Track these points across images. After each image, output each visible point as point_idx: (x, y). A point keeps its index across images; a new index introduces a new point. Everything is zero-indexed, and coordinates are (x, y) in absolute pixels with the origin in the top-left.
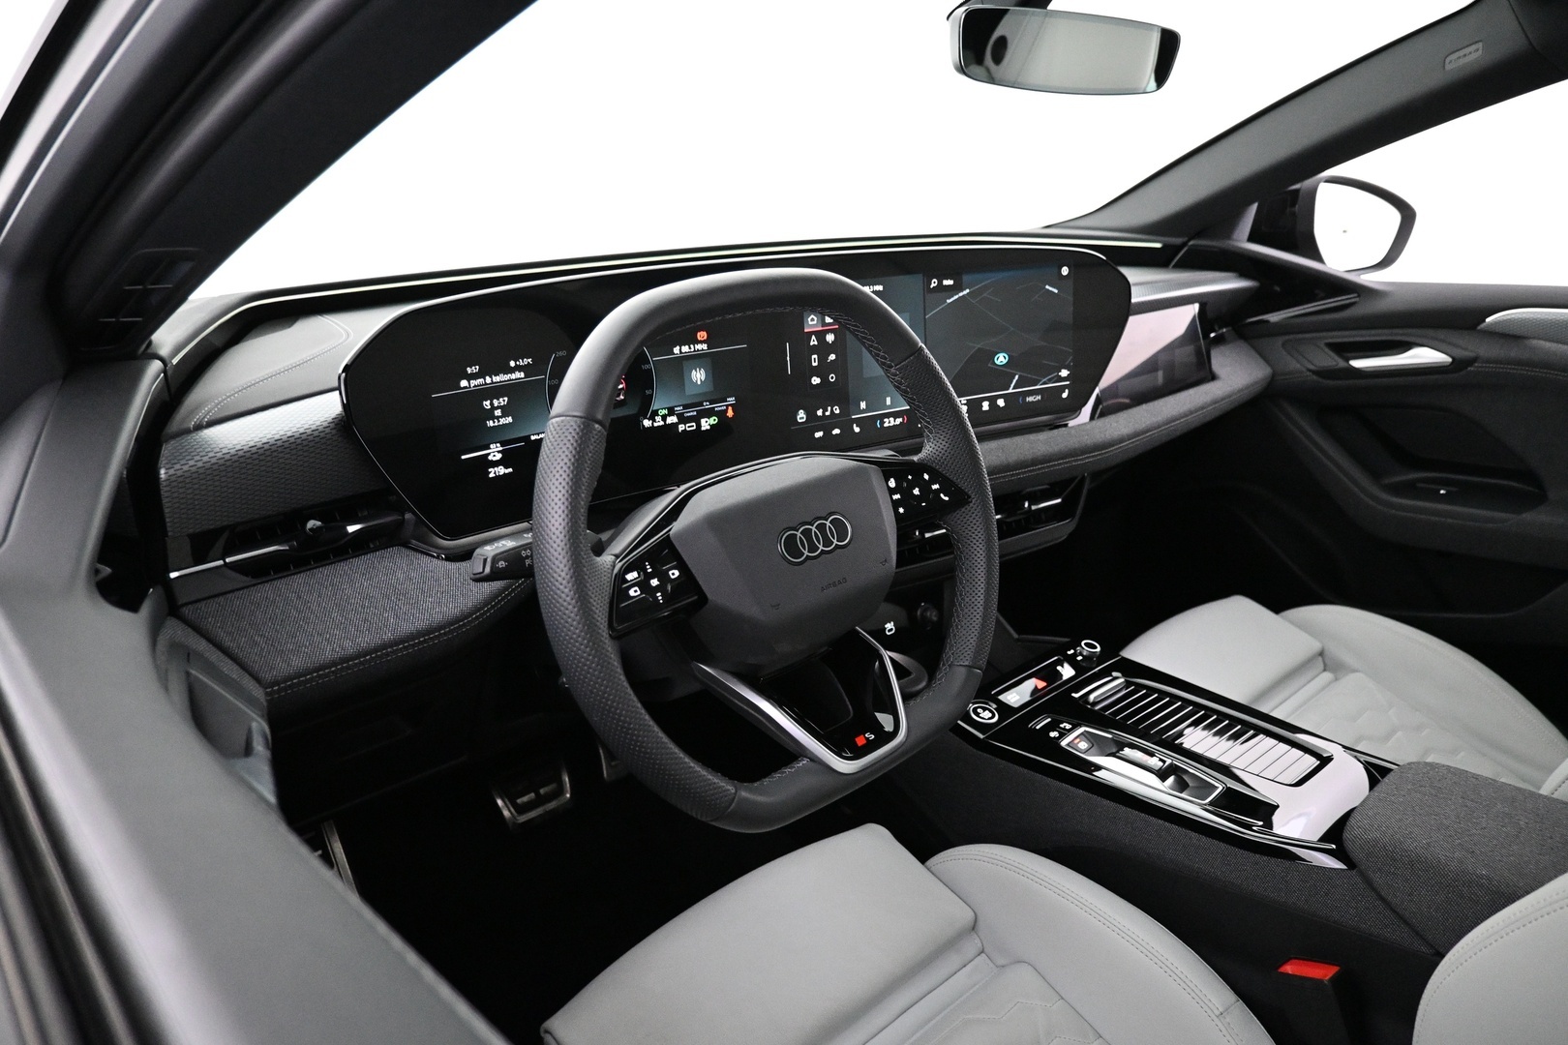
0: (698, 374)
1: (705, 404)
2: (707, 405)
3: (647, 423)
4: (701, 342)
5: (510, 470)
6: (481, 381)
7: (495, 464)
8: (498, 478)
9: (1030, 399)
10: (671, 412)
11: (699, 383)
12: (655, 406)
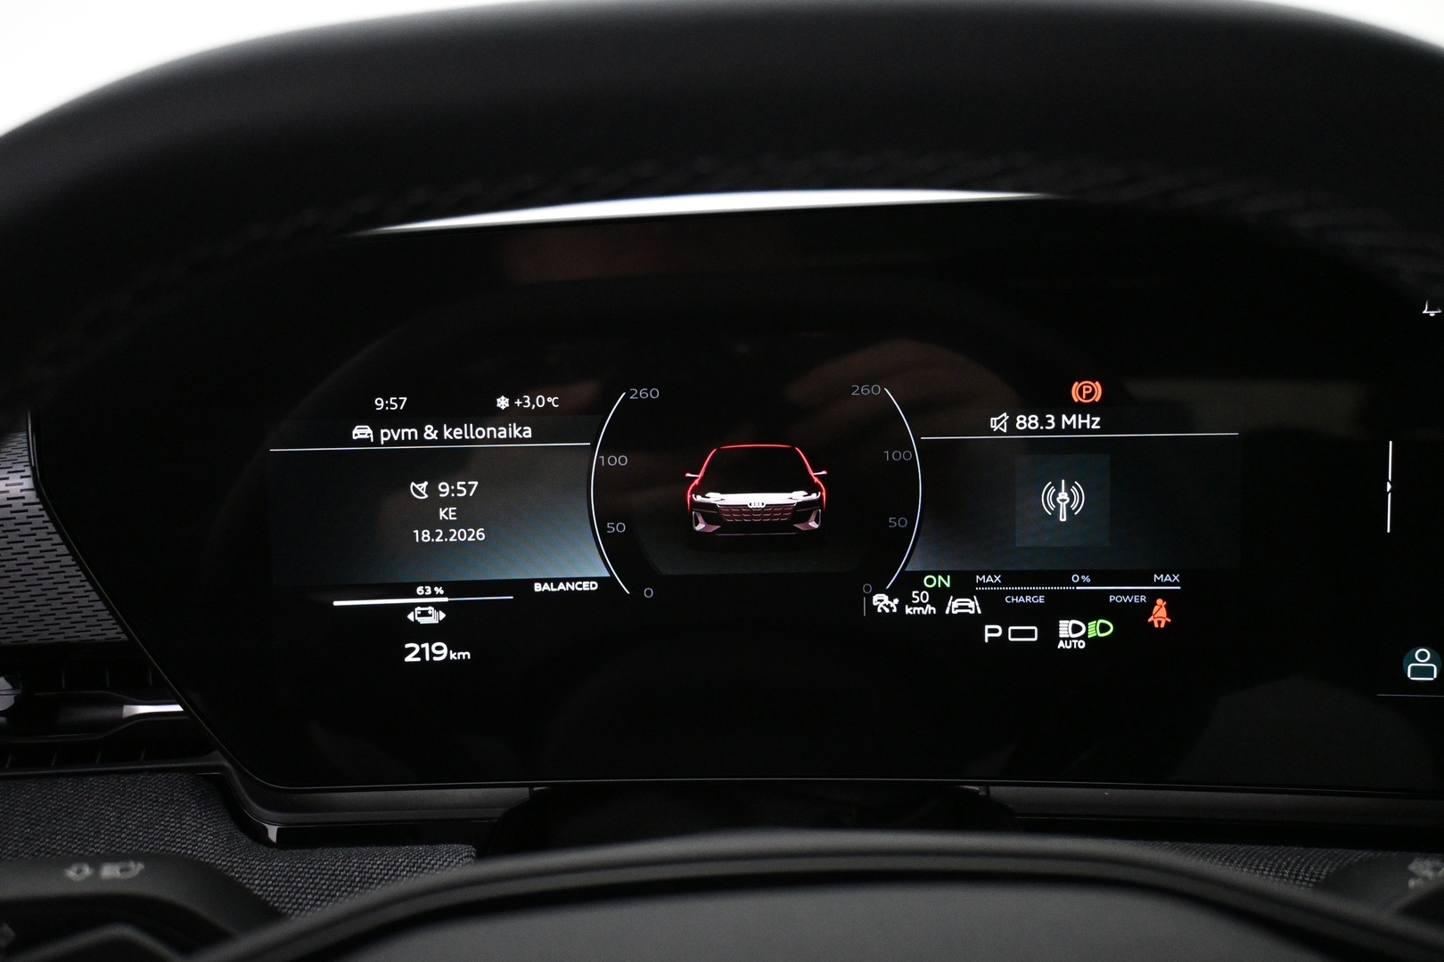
0: (1063, 495)
1: (1075, 578)
2: (1082, 583)
3: (882, 601)
4: (1082, 409)
5: (466, 654)
6: (411, 432)
7: (428, 633)
8: (426, 667)
10: (963, 587)
11: (1063, 518)
12: (910, 562)
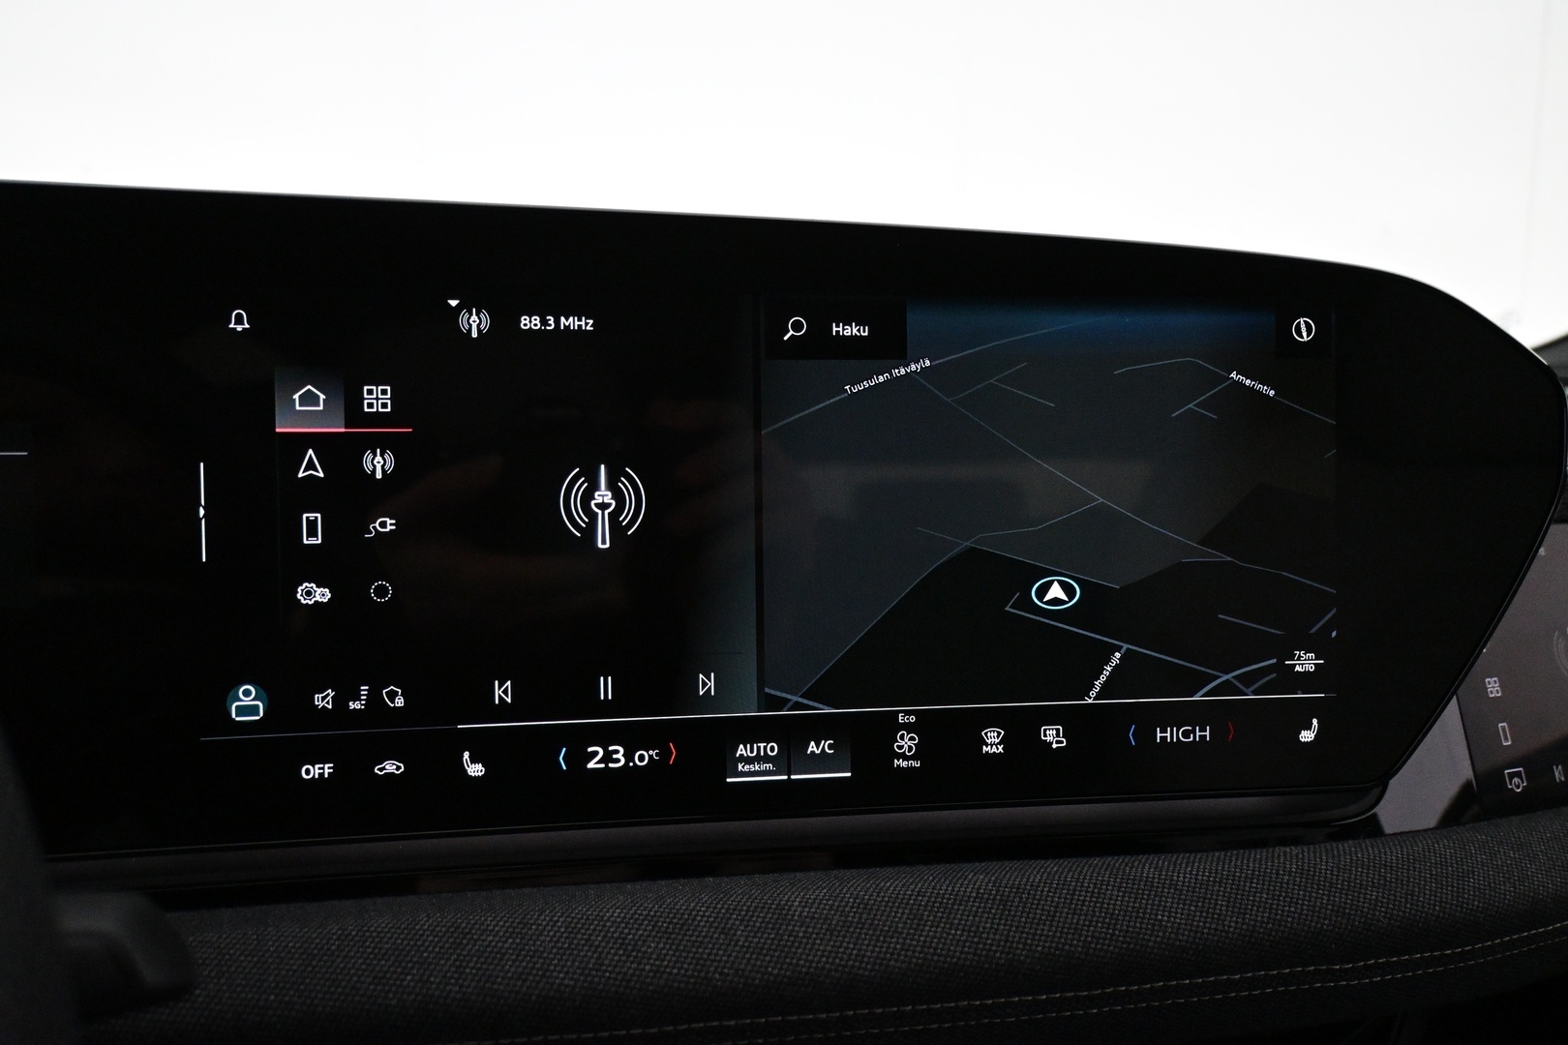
9: (1170, 735)
